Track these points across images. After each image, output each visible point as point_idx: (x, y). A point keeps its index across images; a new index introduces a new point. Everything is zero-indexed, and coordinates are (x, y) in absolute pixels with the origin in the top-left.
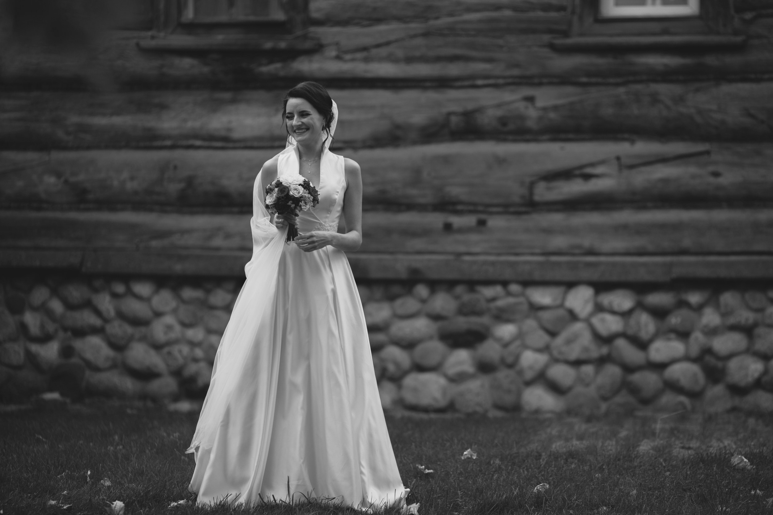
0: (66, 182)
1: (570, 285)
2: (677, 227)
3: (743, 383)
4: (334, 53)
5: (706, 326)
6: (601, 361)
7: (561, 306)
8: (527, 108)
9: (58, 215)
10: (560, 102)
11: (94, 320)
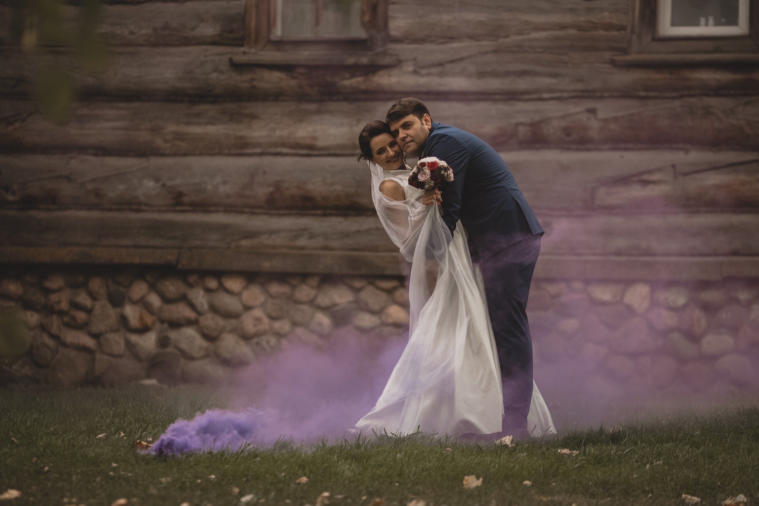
0: (164, 185)
1: (628, 283)
4: (411, 68)
5: (754, 321)
6: (657, 353)
7: (620, 302)
8: (589, 119)
9: (156, 216)
10: (620, 114)
11: (188, 313)
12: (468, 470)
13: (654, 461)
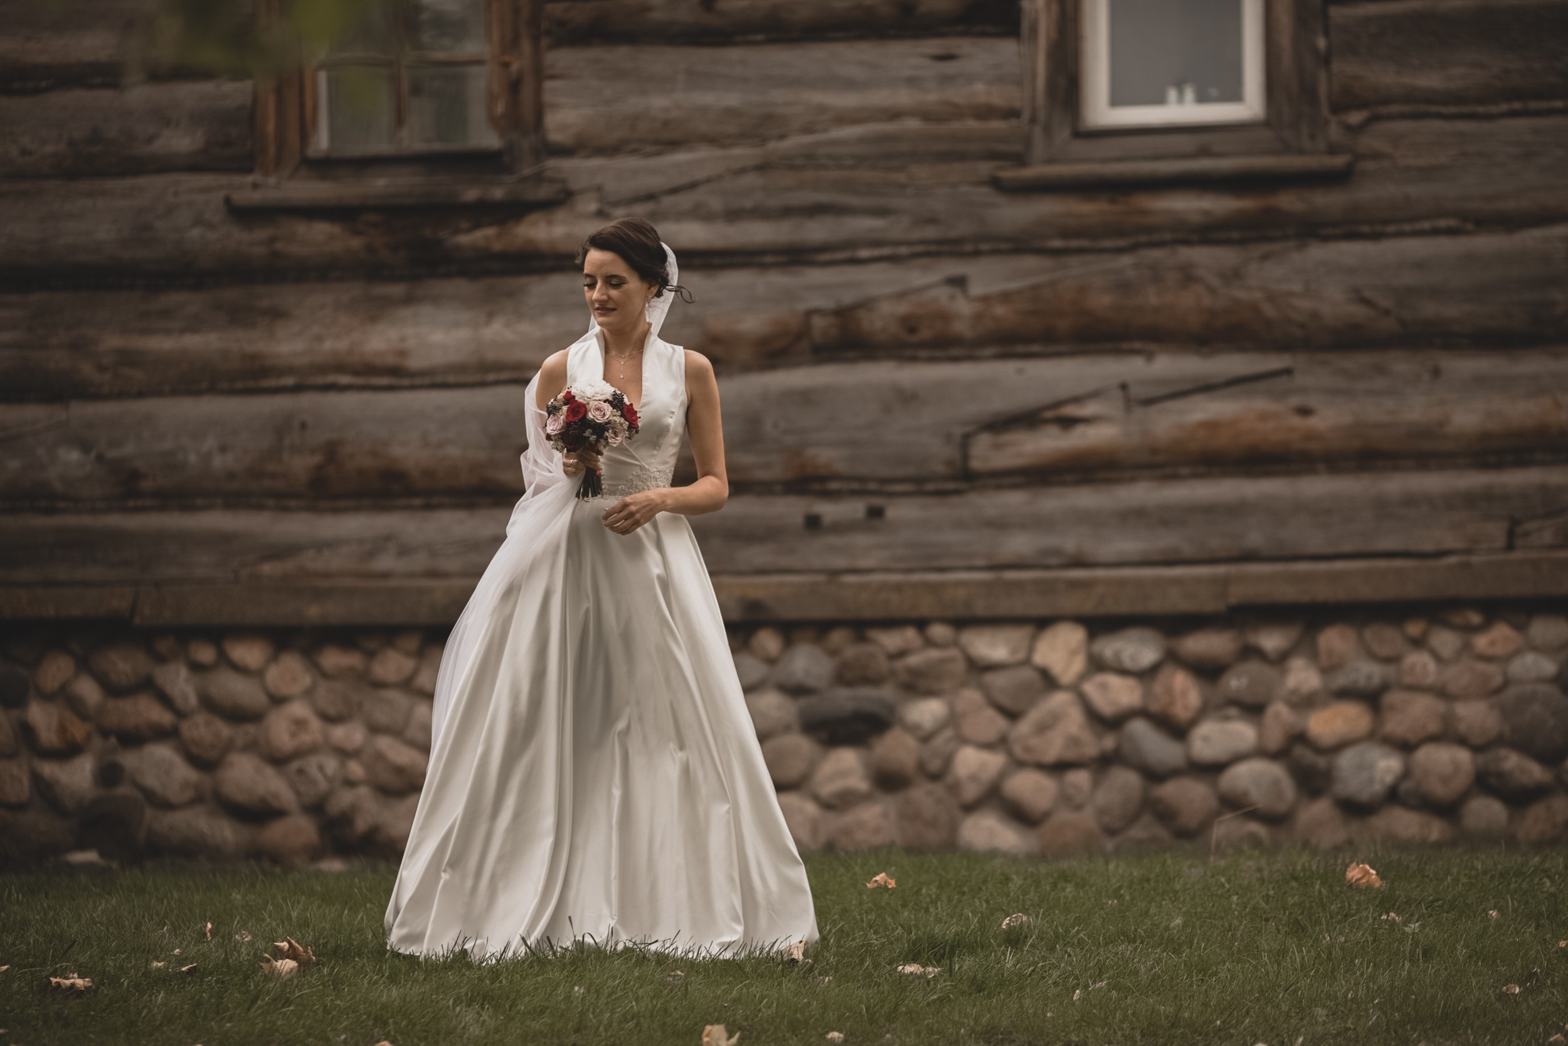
0: (100, 458)
1: (1042, 623)
2: (1237, 510)
3: (1364, 795)
4: (593, 207)
5: (1294, 692)
6: (1104, 763)
7: (1027, 662)
8: (952, 298)
9: (87, 521)
10: (1014, 285)
11: (159, 715)
12: (716, 1014)
13: (1090, 983)
